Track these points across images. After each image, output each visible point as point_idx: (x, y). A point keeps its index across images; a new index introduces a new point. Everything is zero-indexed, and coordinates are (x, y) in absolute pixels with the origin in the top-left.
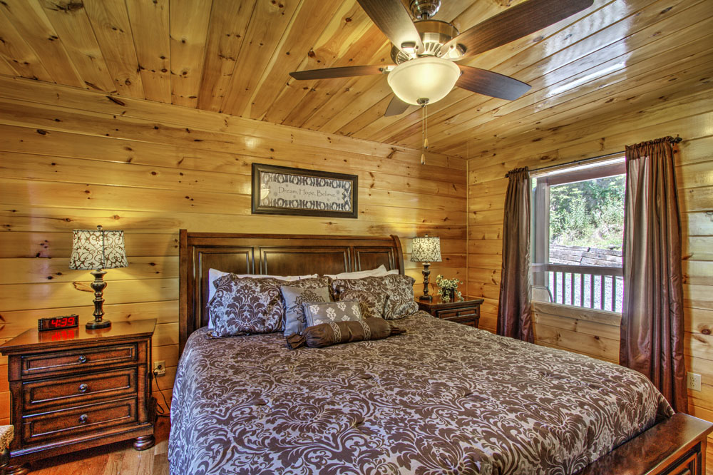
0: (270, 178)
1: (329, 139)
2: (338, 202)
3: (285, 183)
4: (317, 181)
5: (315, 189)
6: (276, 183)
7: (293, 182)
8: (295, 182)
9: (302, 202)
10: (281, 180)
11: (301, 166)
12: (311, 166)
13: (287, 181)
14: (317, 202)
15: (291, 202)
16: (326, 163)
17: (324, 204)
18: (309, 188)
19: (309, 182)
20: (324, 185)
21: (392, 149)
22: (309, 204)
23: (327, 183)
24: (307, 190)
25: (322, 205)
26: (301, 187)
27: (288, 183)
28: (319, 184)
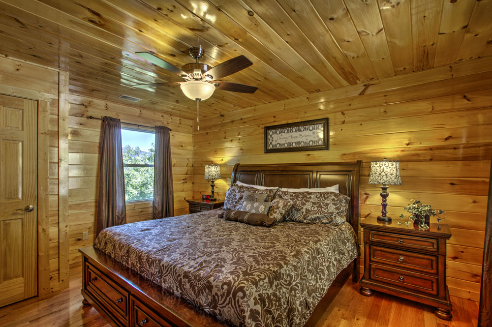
0: (273, 132)
1: (308, 98)
2: (313, 140)
3: (280, 134)
4: (299, 128)
5: (298, 134)
6: (276, 135)
7: (284, 132)
8: (286, 132)
9: (291, 144)
10: (278, 133)
11: (290, 122)
12: (296, 120)
13: (281, 133)
14: (299, 142)
15: (284, 144)
16: (306, 115)
17: (304, 142)
18: (294, 134)
19: (294, 130)
20: (304, 130)
21: (365, 85)
22: (294, 144)
23: (306, 128)
24: (293, 136)
25: (302, 143)
26: (290, 134)
27: (282, 134)
28: (300, 131)
